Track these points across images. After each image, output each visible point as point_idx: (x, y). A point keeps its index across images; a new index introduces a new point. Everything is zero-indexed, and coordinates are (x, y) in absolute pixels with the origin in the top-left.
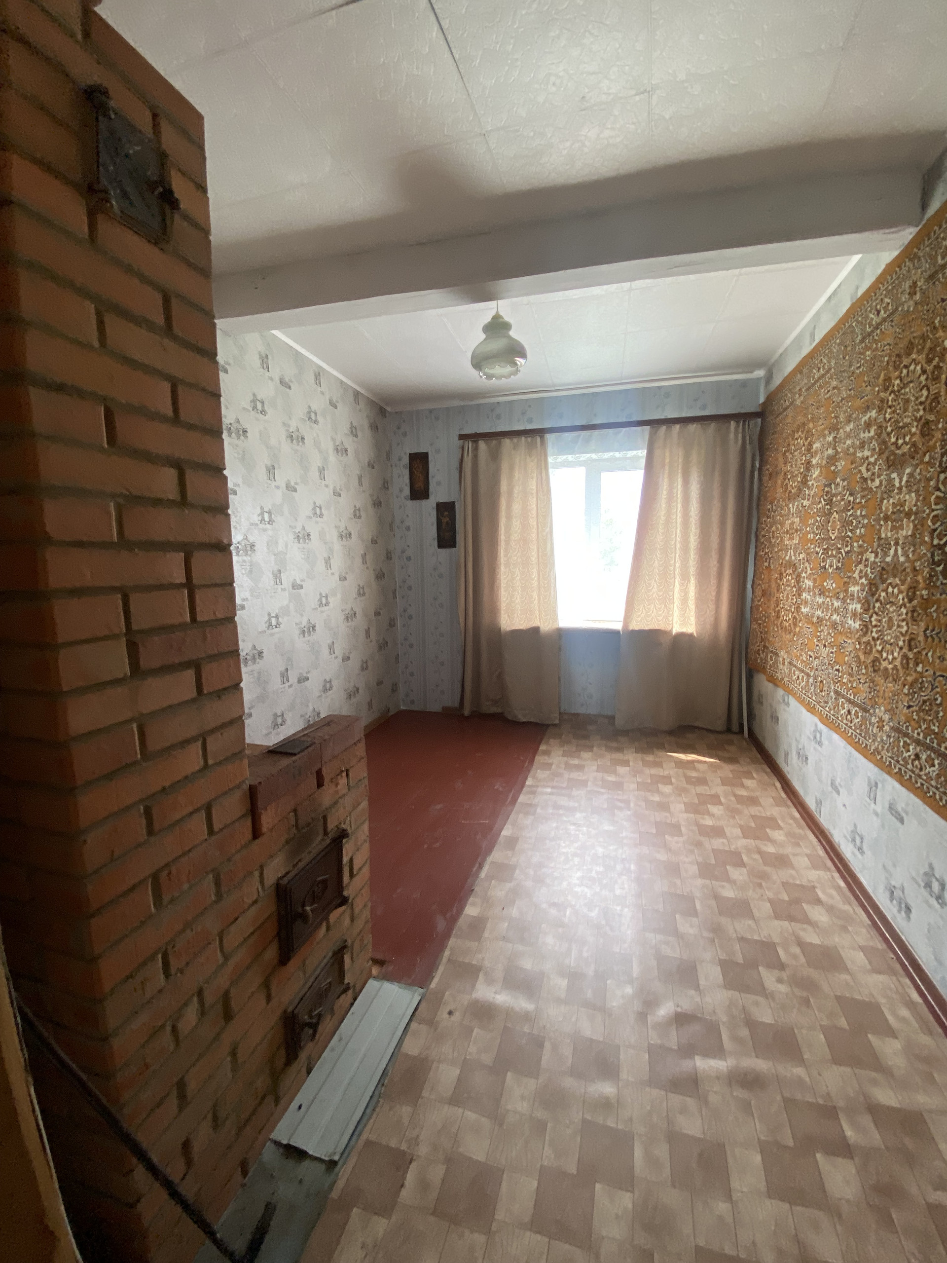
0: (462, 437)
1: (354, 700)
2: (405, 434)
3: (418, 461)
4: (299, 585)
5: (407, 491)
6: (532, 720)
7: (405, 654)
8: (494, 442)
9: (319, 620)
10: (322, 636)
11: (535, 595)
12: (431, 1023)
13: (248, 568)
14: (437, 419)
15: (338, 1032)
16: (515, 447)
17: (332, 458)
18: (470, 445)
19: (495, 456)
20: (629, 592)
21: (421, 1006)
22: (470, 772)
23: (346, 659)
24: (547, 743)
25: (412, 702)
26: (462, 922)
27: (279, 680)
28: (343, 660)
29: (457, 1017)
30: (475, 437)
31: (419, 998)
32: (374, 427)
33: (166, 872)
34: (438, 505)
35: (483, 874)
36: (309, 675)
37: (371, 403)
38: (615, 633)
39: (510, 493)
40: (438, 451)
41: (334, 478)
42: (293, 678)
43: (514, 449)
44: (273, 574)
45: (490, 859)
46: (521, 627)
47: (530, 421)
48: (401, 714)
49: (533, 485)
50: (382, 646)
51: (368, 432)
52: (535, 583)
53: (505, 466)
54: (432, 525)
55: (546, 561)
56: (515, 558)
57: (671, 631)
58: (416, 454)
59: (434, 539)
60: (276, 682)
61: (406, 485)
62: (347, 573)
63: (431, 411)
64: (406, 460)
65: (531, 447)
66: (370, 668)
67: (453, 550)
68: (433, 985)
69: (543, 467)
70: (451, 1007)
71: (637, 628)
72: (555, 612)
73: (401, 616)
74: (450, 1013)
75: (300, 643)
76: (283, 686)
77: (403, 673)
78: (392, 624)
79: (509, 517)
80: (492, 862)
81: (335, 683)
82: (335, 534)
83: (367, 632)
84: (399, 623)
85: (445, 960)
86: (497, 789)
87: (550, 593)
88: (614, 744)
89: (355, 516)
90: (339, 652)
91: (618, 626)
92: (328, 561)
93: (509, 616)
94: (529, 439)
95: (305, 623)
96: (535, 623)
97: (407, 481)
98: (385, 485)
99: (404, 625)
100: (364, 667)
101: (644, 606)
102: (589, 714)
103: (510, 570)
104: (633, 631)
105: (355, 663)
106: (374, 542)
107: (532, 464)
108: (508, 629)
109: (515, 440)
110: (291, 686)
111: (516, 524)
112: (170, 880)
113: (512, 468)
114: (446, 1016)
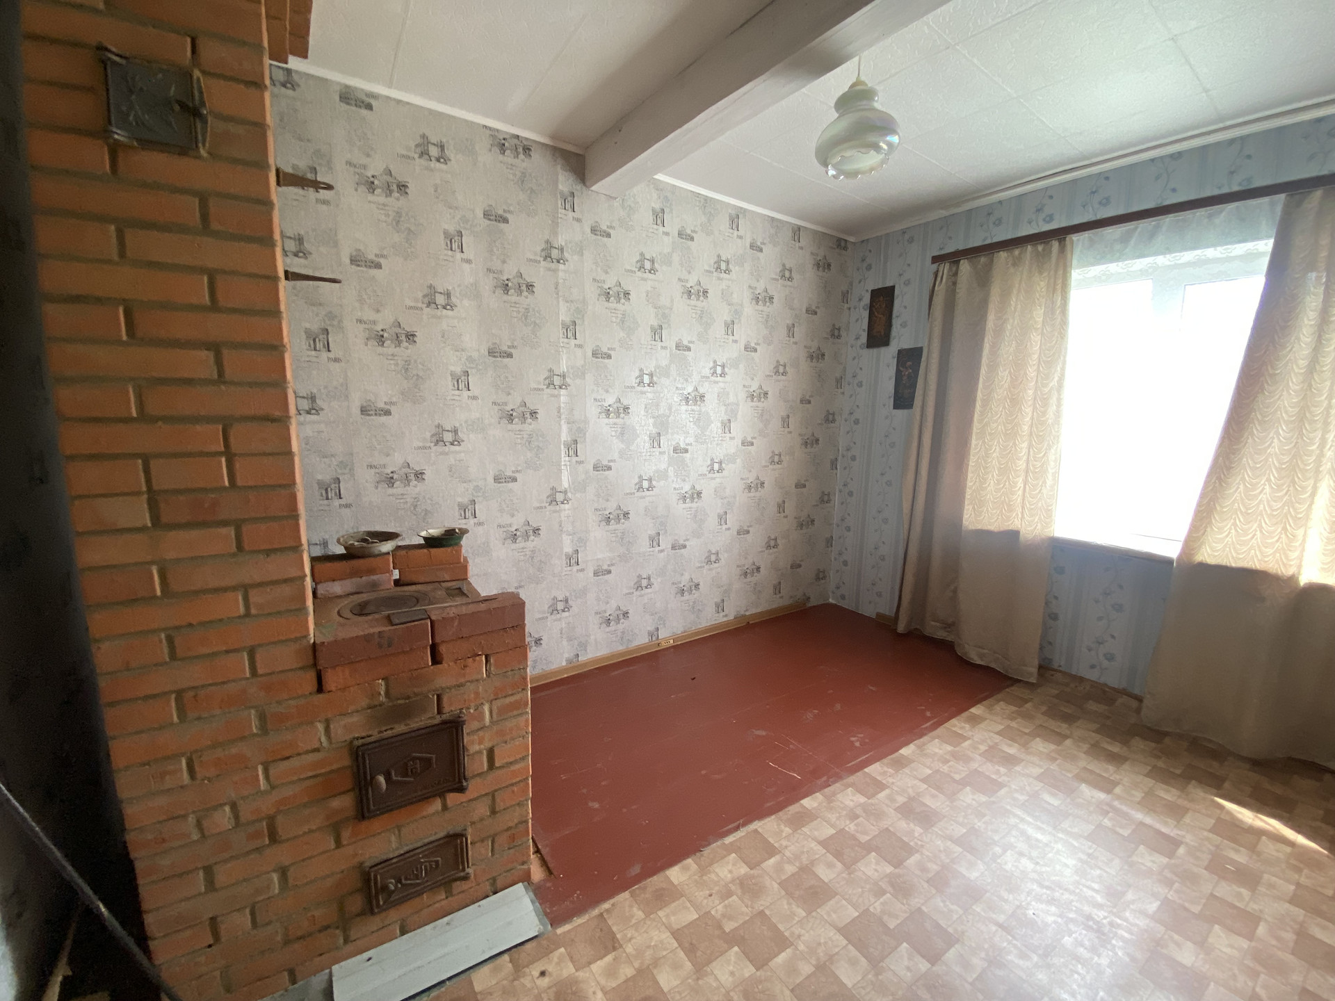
0: (935, 259)
1: (749, 579)
2: (869, 267)
3: (881, 298)
4: (684, 449)
5: (864, 339)
6: (993, 665)
7: (840, 538)
8: (983, 260)
9: (707, 487)
10: (710, 504)
11: (1020, 481)
12: (518, 969)
13: (619, 430)
14: (911, 240)
15: (451, 915)
16: (1016, 263)
17: (749, 309)
18: (945, 268)
19: (984, 280)
20: (1203, 496)
21: (528, 946)
22: (838, 707)
23: (743, 532)
24: (990, 708)
25: (843, 597)
26: (655, 881)
27: (647, 542)
28: (739, 533)
29: (545, 982)
30: (954, 258)
31: (536, 934)
32: (823, 265)
33: (191, 693)
34: (900, 352)
35: (729, 840)
36: (687, 543)
37: (820, 237)
38: (1167, 562)
39: (999, 331)
40: (907, 283)
41: (748, 330)
42: (665, 543)
43: (1014, 265)
44: (650, 437)
45: (756, 825)
46: (992, 528)
47: (1050, 218)
48: (827, 608)
49: (1039, 314)
50: (805, 523)
51: (811, 273)
52: (1022, 464)
53: (995, 291)
54: (890, 379)
55: (1043, 433)
56: (995, 425)
57: (1297, 581)
58: (879, 289)
59: (890, 397)
60: (643, 545)
61: (864, 330)
62: (754, 438)
63: (904, 232)
64: (867, 299)
65: (1041, 260)
66: (780, 547)
67: (910, 411)
68: (559, 931)
69: (1060, 286)
70: (550, 968)
71: (1211, 561)
72: (1049, 512)
73: (840, 491)
74: (543, 974)
75: (680, 509)
76: (652, 549)
77: (835, 559)
78: (825, 499)
79: (993, 368)
80: (756, 831)
81: (724, 557)
82: (742, 395)
83: (781, 507)
84: (837, 499)
85: (596, 912)
86: (852, 742)
87: (1045, 482)
88: (1116, 748)
89: (777, 372)
90: (733, 521)
91: (1171, 550)
92: (726, 426)
93: (974, 508)
94: (1040, 248)
95: (687, 487)
96: (1015, 523)
97: (865, 326)
98: (835, 333)
99: (842, 503)
100: (771, 544)
101: (1235, 525)
102: (1106, 685)
103: (984, 442)
104: (1203, 567)
105: (757, 538)
106: (805, 401)
107: (1041, 284)
108: (971, 527)
109: (1017, 252)
110: (662, 551)
111: (1004, 375)
112: (196, 701)
113: (1005, 295)
114: (536, 973)
